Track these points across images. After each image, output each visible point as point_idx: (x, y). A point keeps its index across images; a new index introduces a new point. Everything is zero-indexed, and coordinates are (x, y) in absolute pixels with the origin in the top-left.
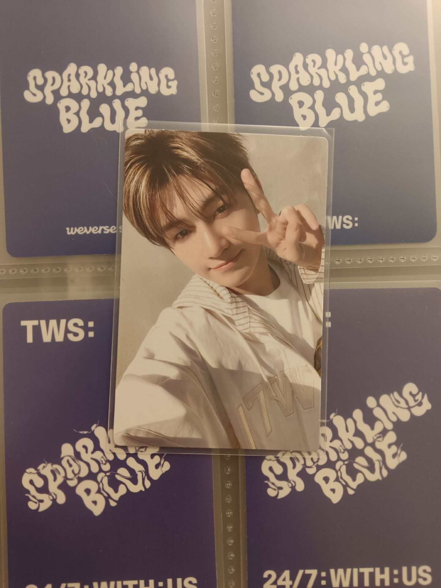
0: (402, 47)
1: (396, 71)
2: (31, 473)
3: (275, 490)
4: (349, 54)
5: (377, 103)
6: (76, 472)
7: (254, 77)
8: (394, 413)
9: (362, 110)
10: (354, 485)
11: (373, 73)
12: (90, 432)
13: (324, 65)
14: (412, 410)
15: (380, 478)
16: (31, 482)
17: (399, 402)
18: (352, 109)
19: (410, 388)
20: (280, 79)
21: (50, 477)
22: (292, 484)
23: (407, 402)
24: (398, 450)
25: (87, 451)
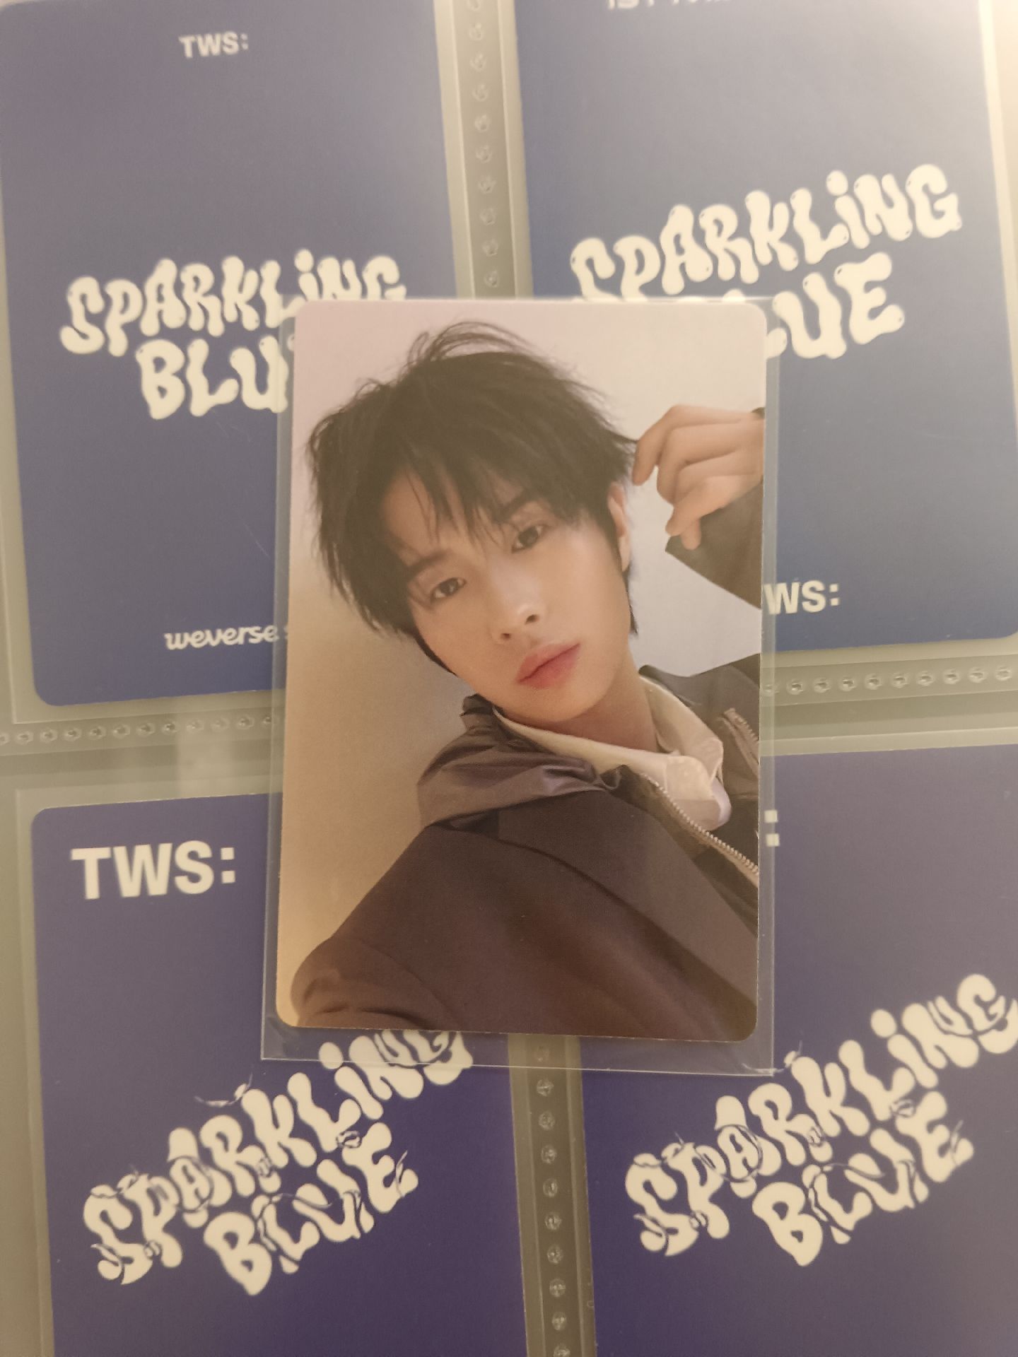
0: (928, 176)
1: (915, 233)
2: (101, 1196)
3: (660, 1235)
4: (802, 199)
5: (874, 313)
6: (204, 1193)
7: (579, 268)
8: (939, 1048)
9: (838, 330)
10: (848, 1221)
11: (862, 241)
12: (232, 1103)
13: (743, 230)
14: (982, 1039)
15: (911, 1204)
16: (104, 1217)
17: (948, 1021)
18: (814, 330)
19: (976, 986)
20: (640, 268)
21: (146, 1206)
22: (700, 1223)
23: (969, 1021)
24: (951, 1135)
25: (226, 1147)
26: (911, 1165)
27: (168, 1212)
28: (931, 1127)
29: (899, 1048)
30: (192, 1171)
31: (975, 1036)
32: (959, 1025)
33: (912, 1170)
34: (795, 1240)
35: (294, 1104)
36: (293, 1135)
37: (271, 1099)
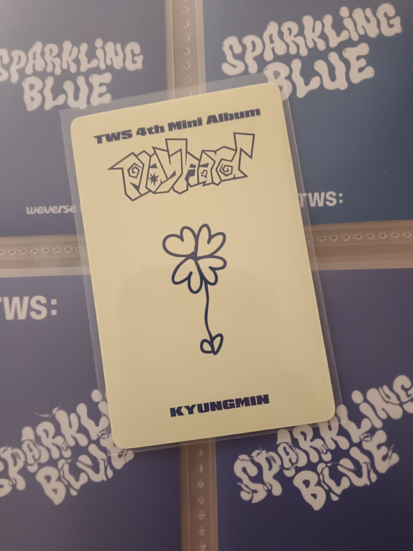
0: (386, 8)
1: (380, 34)
3: (249, 493)
4: (328, 19)
5: (361, 70)
6: (37, 457)
7: (226, 49)
8: (383, 410)
9: (344, 77)
11: (355, 38)
12: (51, 416)
13: (301, 33)
15: (368, 483)
17: (388, 397)
18: (333, 77)
19: (402, 381)
20: (254, 50)
21: (10, 462)
22: (268, 488)
23: (398, 397)
24: (388, 451)
25: (47, 436)
26: (369, 464)
27: (20, 464)
28: (379, 447)
29: (364, 409)
30: (32, 446)
31: (401, 404)
32: (394, 399)
33: (369, 467)
34: (313, 498)
35: (79, 417)
36: (78, 432)
37: (69, 414)
